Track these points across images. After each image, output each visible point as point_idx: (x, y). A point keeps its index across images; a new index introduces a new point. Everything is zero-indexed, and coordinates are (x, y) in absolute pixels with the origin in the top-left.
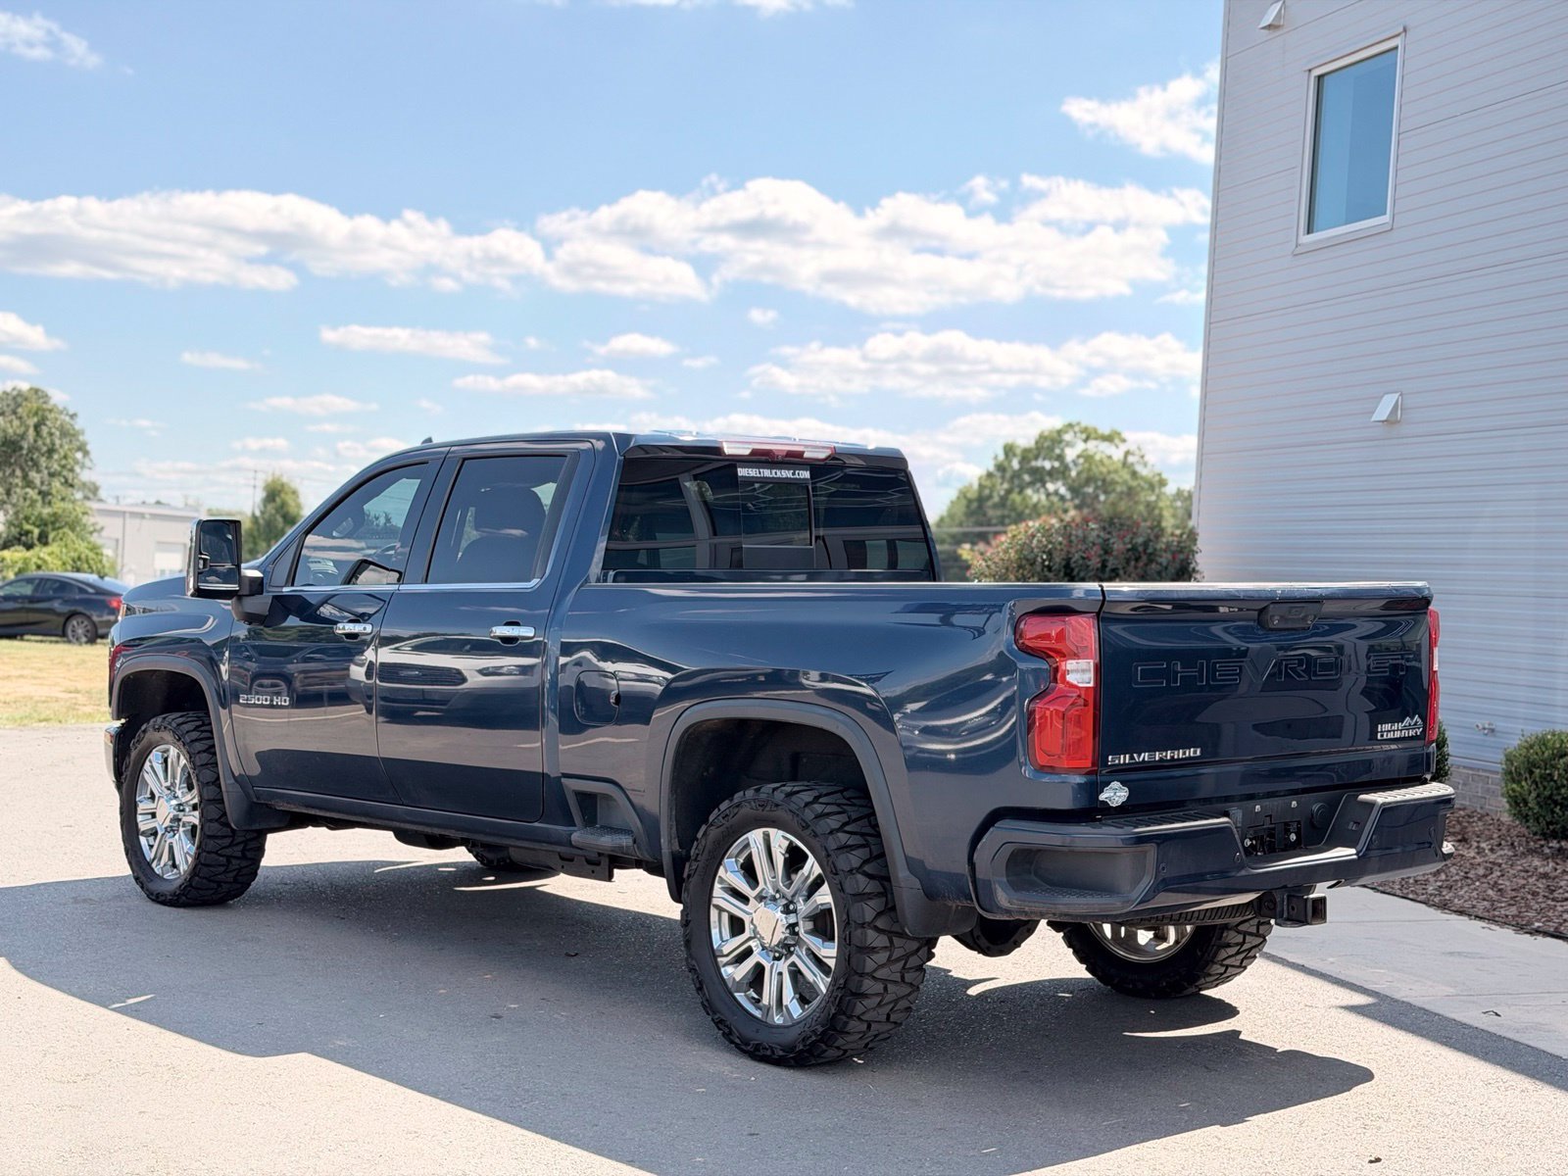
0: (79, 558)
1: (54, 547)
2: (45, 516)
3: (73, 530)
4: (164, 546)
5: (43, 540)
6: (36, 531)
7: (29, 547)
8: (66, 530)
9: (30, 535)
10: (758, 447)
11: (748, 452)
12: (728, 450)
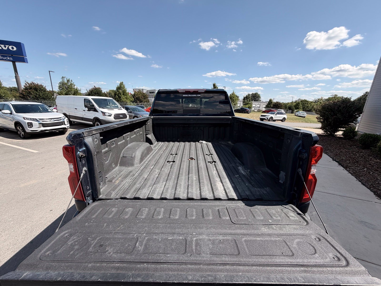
2: (247, 103)
4: (264, 105)
5: (247, 105)
10: (186, 90)
11: (185, 92)
12: (180, 91)
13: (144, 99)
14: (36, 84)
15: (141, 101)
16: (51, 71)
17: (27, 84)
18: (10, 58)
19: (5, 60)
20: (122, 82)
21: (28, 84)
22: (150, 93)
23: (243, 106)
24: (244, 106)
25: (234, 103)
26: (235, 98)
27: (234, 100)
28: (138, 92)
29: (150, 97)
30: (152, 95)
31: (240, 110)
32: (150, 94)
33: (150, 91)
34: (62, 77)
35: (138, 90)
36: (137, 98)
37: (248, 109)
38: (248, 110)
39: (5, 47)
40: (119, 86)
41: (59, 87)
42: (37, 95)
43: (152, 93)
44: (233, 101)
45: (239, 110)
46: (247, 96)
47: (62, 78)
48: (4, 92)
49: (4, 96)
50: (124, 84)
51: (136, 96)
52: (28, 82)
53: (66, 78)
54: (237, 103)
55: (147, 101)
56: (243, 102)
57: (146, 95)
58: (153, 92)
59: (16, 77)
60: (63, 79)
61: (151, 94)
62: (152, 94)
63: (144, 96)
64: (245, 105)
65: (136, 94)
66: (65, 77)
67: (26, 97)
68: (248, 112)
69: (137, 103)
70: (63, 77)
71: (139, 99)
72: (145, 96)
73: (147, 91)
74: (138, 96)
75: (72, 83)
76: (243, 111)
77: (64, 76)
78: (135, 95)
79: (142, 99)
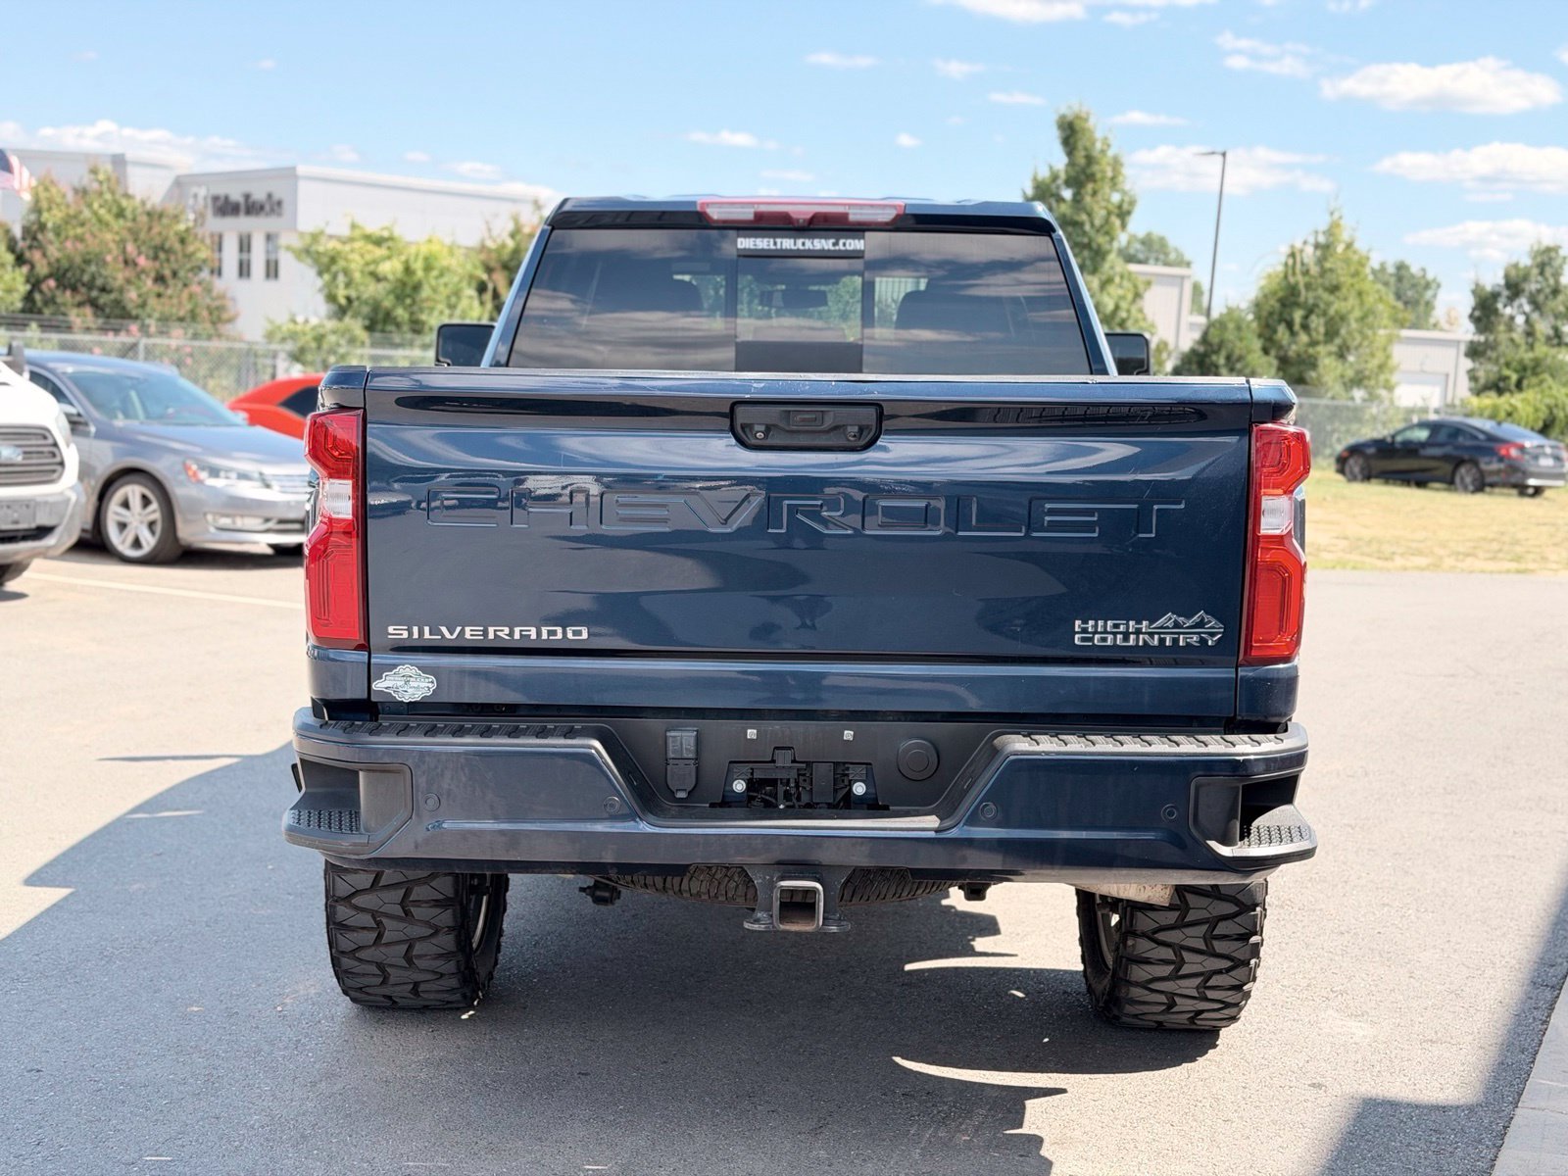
0: (1556, 406)
1: (1529, 394)
2: (1527, 362)
3: (1553, 376)
5: (1519, 386)
6: (1514, 377)
7: (1500, 392)
8: (1546, 376)
9: (1507, 381)
11: (750, 217)
12: (715, 214)
13: (160, 279)
15: (113, 313)
22: (226, 208)
23: (1475, 401)
24: (1490, 400)
25: (1341, 355)
26: (1352, 301)
27: (1343, 318)
28: (82, 192)
29: (244, 270)
30: (245, 245)
31: (1423, 445)
32: (215, 224)
33: (221, 190)
35: (80, 176)
36: (64, 277)
37: (1532, 441)
38: (1522, 448)
43: (252, 208)
44: (1331, 334)
45: (1411, 449)
46: (1526, 278)
51: (53, 252)
54: (1381, 367)
55: (194, 315)
56: (1474, 352)
57: (183, 241)
58: (259, 196)
61: (231, 228)
62: (243, 223)
63: (158, 248)
64: (1498, 386)
65: (51, 219)
68: (1527, 474)
69: (69, 329)
71: (90, 286)
72: (168, 251)
73: (179, 183)
74: (80, 239)
76: (1459, 462)
78: (42, 227)
79: (128, 281)
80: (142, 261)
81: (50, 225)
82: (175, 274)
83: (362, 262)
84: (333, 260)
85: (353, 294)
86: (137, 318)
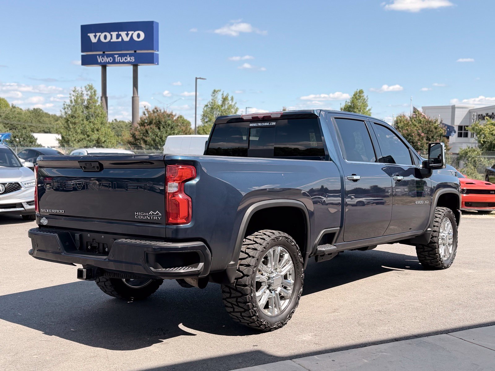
10: (254, 116)
11: (251, 118)
12: (245, 118)
14: (162, 111)
16: (200, 78)
17: (146, 113)
18: (131, 58)
19: (124, 63)
20: (361, 92)
21: (148, 112)
22: (482, 118)
33: (480, 113)
34: (212, 91)
39: (127, 35)
40: (350, 104)
41: (204, 115)
42: (158, 137)
47: (214, 93)
48: (105, 133)
49: (105, 141)
50: (365, 97)
52: (149, 110)
53: (220, 93)
58: (490, 114)
59: (133, 97)
60: (215, 96)
63: (429, 131)
66: (220, 91)
67: (138, 144)
70: (215, 91)
72: (432, 131)
73: (470, 112)
75: (233, 104)
77: (217, 89)
79: (419, 140)
80: (423, 134)
81: (400, 127)
82: (433, 137)
83: (489, 131)
84: (481, 131)
85: (485, 140)
86: (421, 150)
